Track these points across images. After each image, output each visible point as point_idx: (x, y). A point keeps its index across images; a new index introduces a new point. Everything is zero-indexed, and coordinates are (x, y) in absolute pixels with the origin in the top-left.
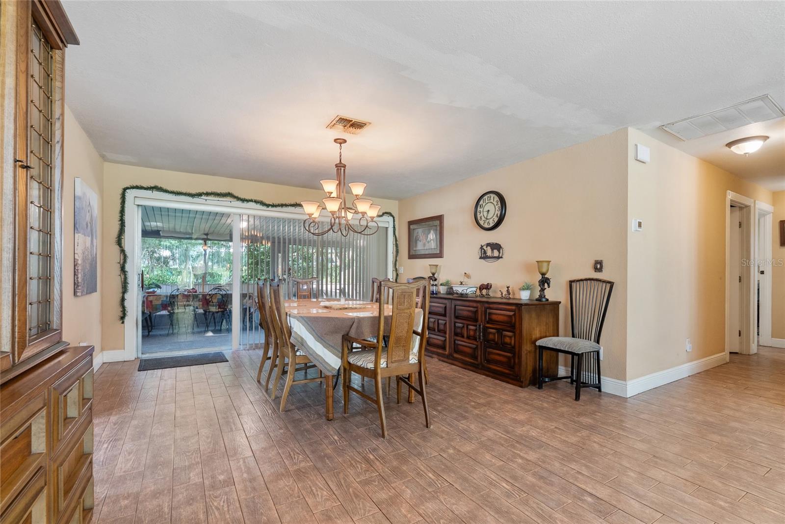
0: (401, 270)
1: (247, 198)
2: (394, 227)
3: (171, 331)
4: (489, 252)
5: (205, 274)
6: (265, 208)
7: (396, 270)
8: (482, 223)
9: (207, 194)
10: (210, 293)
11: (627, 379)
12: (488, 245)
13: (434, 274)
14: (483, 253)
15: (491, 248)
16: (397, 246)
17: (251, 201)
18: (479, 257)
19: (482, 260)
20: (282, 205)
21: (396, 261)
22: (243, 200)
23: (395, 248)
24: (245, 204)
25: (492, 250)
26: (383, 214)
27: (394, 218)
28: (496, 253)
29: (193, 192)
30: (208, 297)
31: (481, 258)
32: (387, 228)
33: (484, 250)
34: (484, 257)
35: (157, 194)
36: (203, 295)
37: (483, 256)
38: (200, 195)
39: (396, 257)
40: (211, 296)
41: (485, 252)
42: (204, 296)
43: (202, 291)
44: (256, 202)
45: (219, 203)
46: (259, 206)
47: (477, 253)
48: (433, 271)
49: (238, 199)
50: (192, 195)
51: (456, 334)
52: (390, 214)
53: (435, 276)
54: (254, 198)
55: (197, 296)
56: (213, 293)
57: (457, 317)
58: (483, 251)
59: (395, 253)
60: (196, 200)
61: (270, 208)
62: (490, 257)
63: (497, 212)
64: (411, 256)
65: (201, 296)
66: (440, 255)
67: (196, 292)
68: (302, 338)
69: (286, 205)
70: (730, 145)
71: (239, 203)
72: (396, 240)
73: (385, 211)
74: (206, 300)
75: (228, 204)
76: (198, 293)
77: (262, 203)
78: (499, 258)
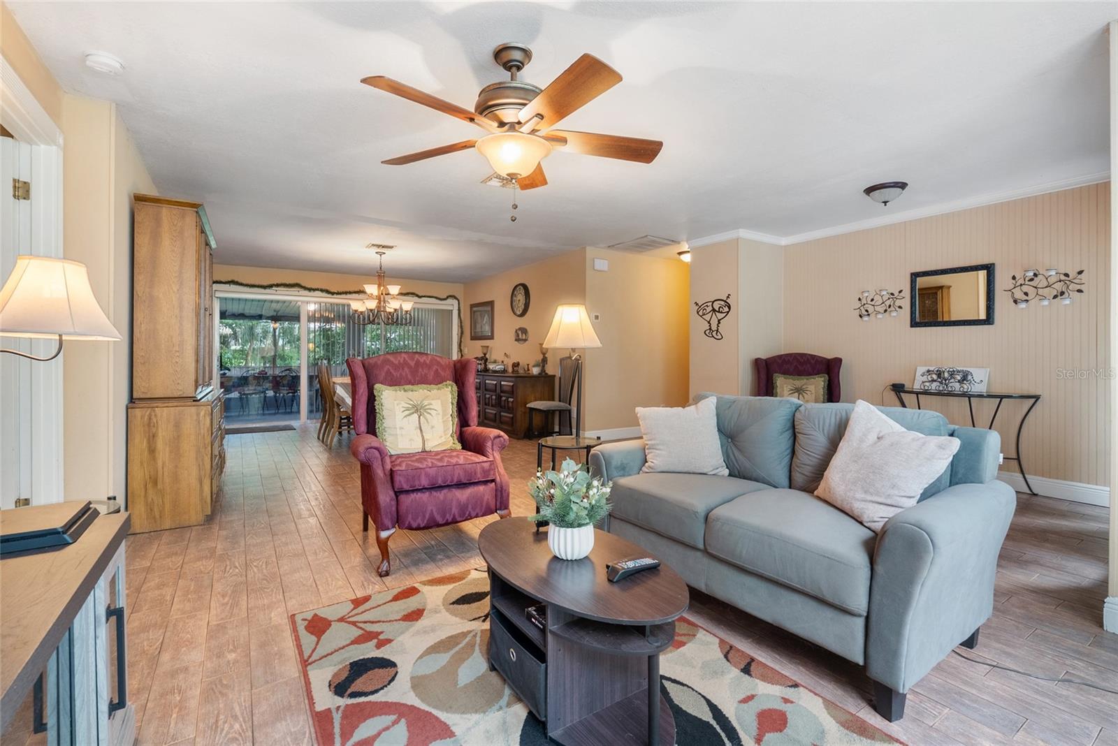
0: (466, 351)
1: (313, 287)
2: (459, 310)
3: (241, 413)
4: (520, 336)
5: (275, 356)
6: (330, 296)
7: (461, 351)
8: (515, 310)
9: (278, 285)
10: (280, 374)
11: (586, 429)
12: (520, 329)
13: (485, 354)
14: (516, 336)
15: (521, 332)
16: (461, 327)
17: (317, 290)
18: (514, 340)
19: (516, 342)
20: (346, 293)
21: (461, 341)
22: (310, 290)
23: (460, 330)
24: (312, 293)
25: (522, 334)
26: (448, 297)
27: (458, 301)
28: (524, 336)
29: (265, 284)
30: (278, 379)
32: (452, 310)
33: (518, 333)
35: (233, 287)
36: (273, 377)
37: (516, 339)
38: (271, 286)
39: (461, 338)
40: (282, 377)
41: (518, 335)
42: (275, 377)
43: (272, 373)
44: (322, 290)
45: (287, 293)
46: (324, 294)
47: (513, 337)
48: (485, 352)
49: (305, 288)
50: (264, 287)
51: (486, 404)
52: (454, 297)
53: (487, 356)
54: (320, 287)
55: (267, 378)
56: (284, 374)
57: (486, 390)
59: (460, 335)
60: (268, 291)
61: (335, 296)
62: (520, 340)
63: (524, 301)
64: (473, 338)
65: (271, 378)
66: (491, 337)
67: (266, 374)
68: (342, 398)
69: (350, 293)
70: (680, 253)
71: (306, 293)
72: (461, 323)
73: (448, 295)
74: (277, 382)
75: (297, 293)
76: (268, 375)
77: (328, 292)
78: (525, 340)
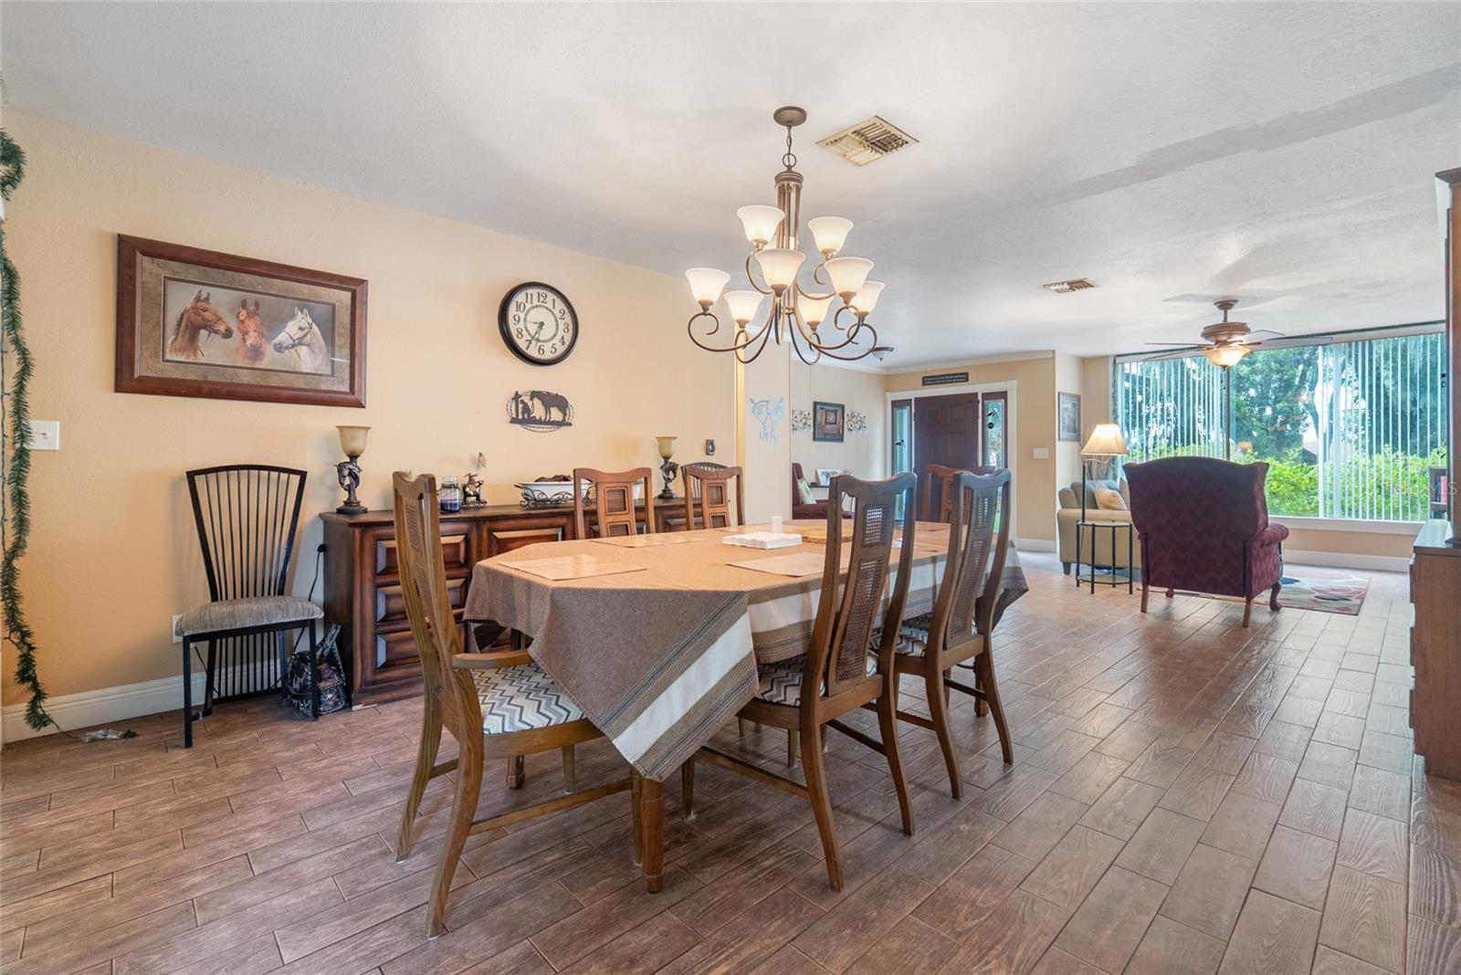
4: (538, 410)
8: (522, 344)
12: (534, 395)
14: (520, 410)
15: (543, 404)
18: (510, 419)
19: (518, 426)
25: (547, 407)
28: (556, 415)
31: (514, 421)
33: (525, 405)
34: (523, 417)
37: (520, 417)
47: (503, 409)
58: (520, 406)
62: (540, 422)
63: (561, 333)
78: (563, 423)
